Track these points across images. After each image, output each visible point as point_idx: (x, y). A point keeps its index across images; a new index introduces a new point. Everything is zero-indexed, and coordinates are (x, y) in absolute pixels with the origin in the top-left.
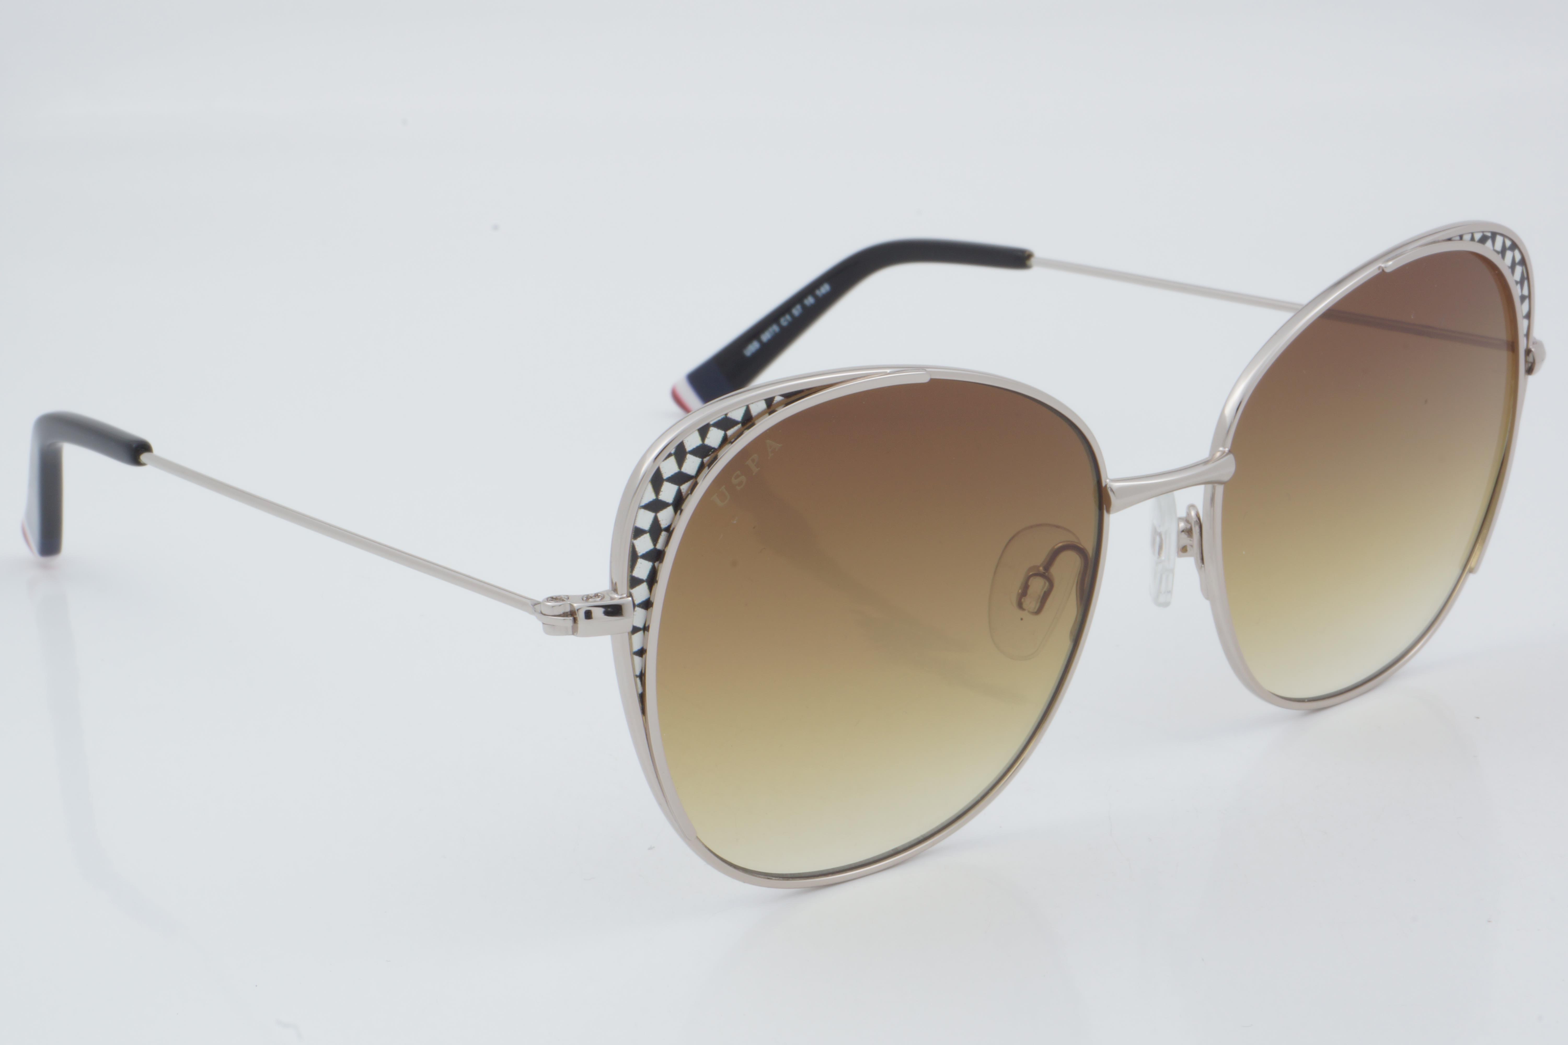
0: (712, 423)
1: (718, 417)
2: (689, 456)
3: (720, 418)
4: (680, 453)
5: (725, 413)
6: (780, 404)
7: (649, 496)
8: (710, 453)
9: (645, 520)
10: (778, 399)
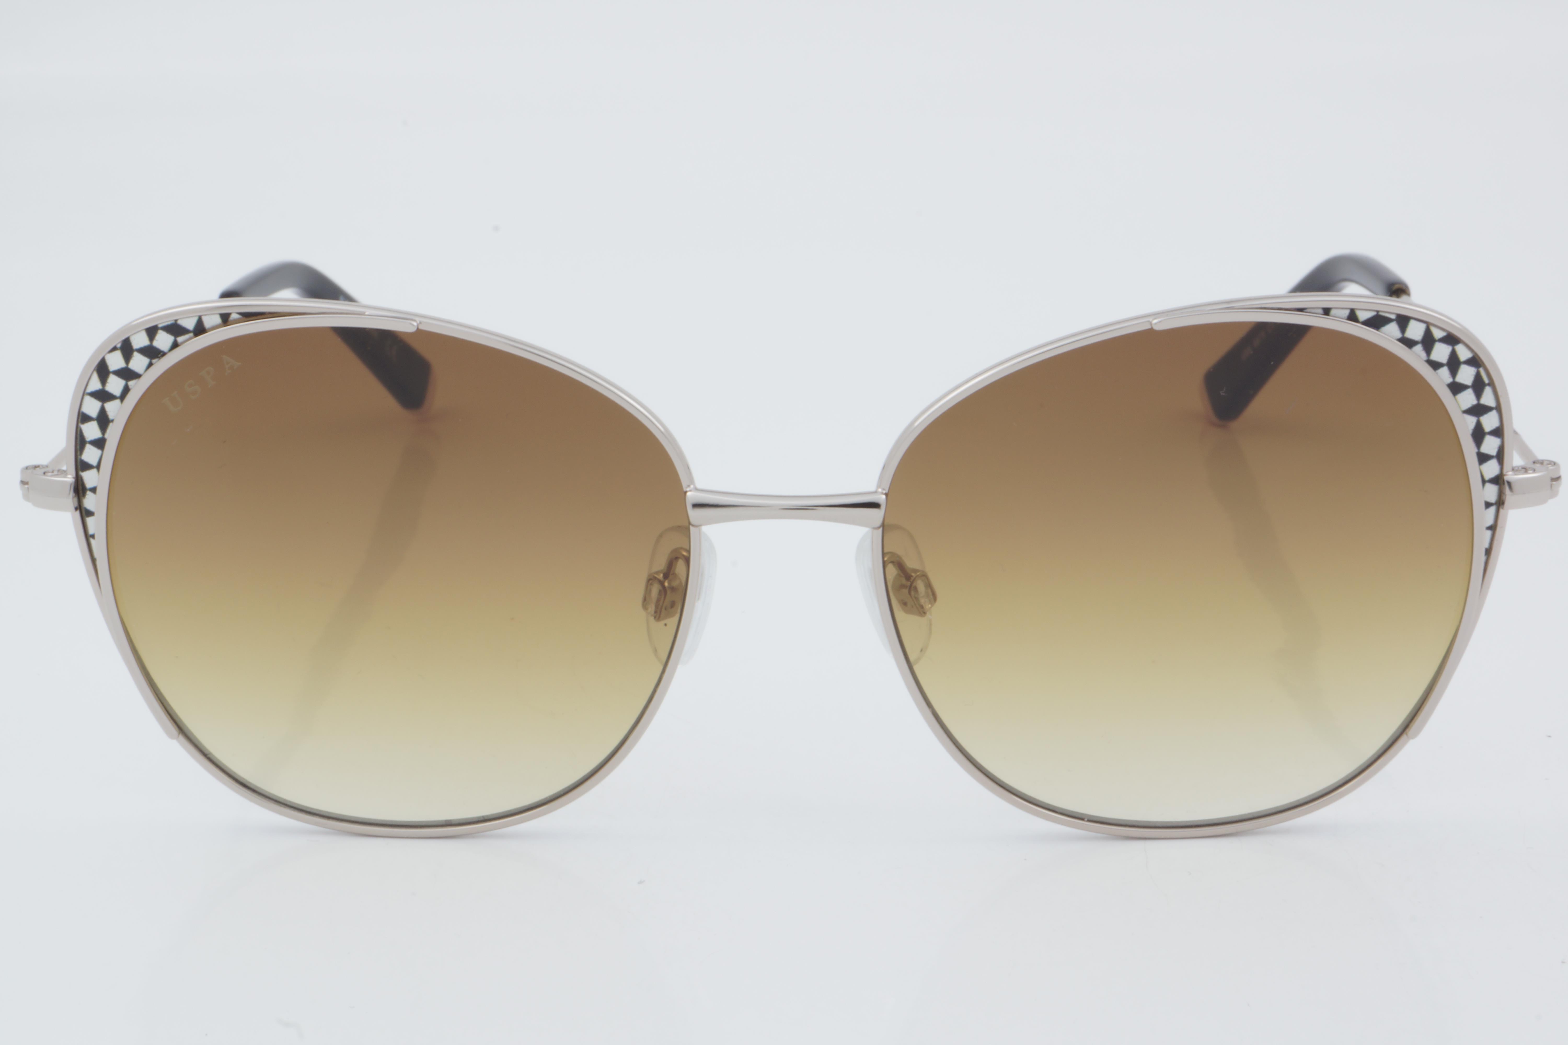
0: (160, 326)
1: (169, 321)
2: (136, 354)
3: (169, 323)
4: (126, 349)
5: (176, 318)
6: (236, 321)
7: (95, 385)
8: (160, 355)
9: (92, 407)
10: (234, 316)
